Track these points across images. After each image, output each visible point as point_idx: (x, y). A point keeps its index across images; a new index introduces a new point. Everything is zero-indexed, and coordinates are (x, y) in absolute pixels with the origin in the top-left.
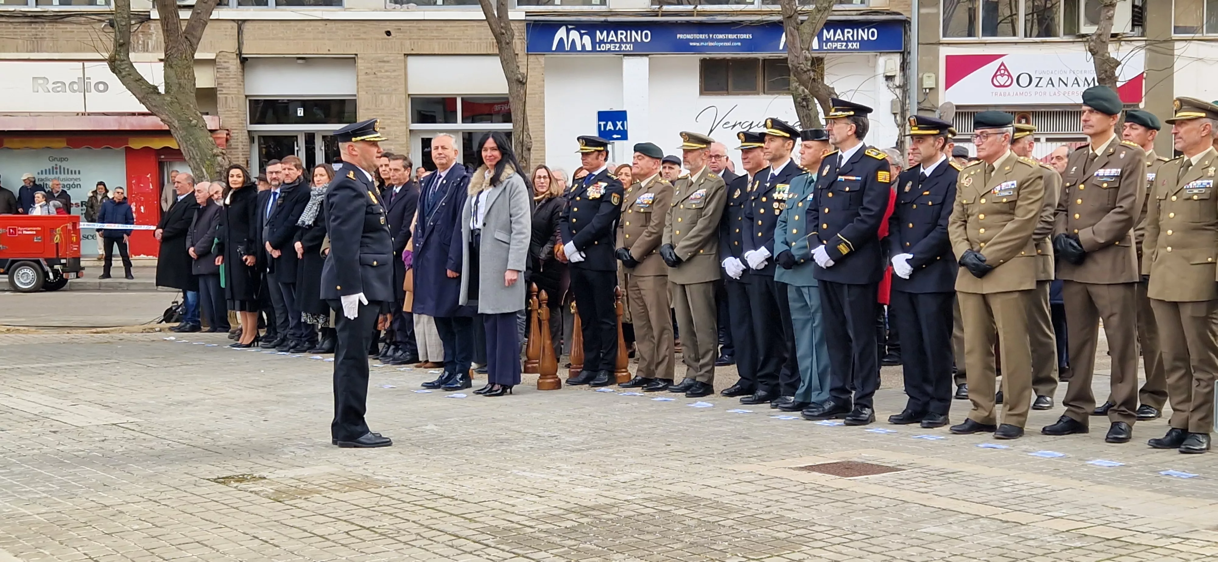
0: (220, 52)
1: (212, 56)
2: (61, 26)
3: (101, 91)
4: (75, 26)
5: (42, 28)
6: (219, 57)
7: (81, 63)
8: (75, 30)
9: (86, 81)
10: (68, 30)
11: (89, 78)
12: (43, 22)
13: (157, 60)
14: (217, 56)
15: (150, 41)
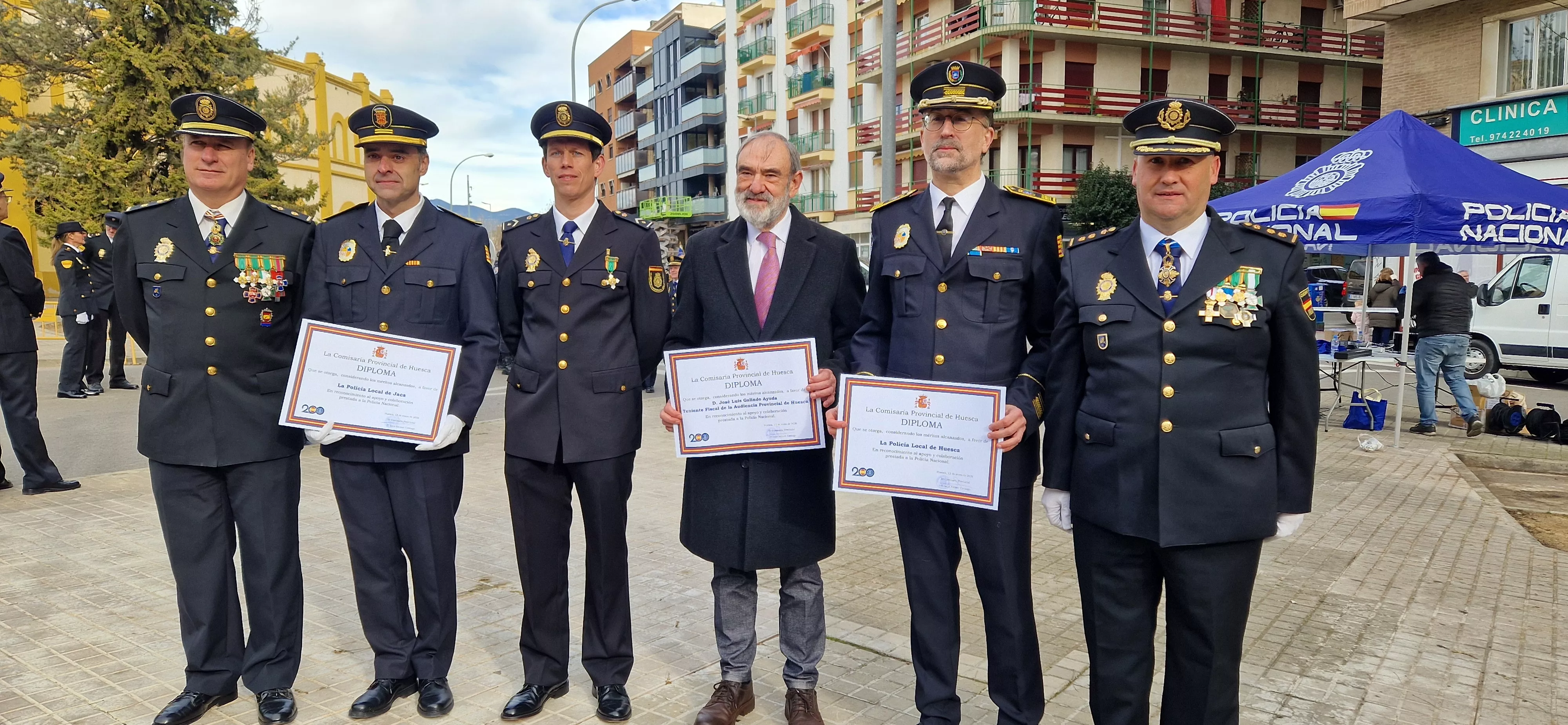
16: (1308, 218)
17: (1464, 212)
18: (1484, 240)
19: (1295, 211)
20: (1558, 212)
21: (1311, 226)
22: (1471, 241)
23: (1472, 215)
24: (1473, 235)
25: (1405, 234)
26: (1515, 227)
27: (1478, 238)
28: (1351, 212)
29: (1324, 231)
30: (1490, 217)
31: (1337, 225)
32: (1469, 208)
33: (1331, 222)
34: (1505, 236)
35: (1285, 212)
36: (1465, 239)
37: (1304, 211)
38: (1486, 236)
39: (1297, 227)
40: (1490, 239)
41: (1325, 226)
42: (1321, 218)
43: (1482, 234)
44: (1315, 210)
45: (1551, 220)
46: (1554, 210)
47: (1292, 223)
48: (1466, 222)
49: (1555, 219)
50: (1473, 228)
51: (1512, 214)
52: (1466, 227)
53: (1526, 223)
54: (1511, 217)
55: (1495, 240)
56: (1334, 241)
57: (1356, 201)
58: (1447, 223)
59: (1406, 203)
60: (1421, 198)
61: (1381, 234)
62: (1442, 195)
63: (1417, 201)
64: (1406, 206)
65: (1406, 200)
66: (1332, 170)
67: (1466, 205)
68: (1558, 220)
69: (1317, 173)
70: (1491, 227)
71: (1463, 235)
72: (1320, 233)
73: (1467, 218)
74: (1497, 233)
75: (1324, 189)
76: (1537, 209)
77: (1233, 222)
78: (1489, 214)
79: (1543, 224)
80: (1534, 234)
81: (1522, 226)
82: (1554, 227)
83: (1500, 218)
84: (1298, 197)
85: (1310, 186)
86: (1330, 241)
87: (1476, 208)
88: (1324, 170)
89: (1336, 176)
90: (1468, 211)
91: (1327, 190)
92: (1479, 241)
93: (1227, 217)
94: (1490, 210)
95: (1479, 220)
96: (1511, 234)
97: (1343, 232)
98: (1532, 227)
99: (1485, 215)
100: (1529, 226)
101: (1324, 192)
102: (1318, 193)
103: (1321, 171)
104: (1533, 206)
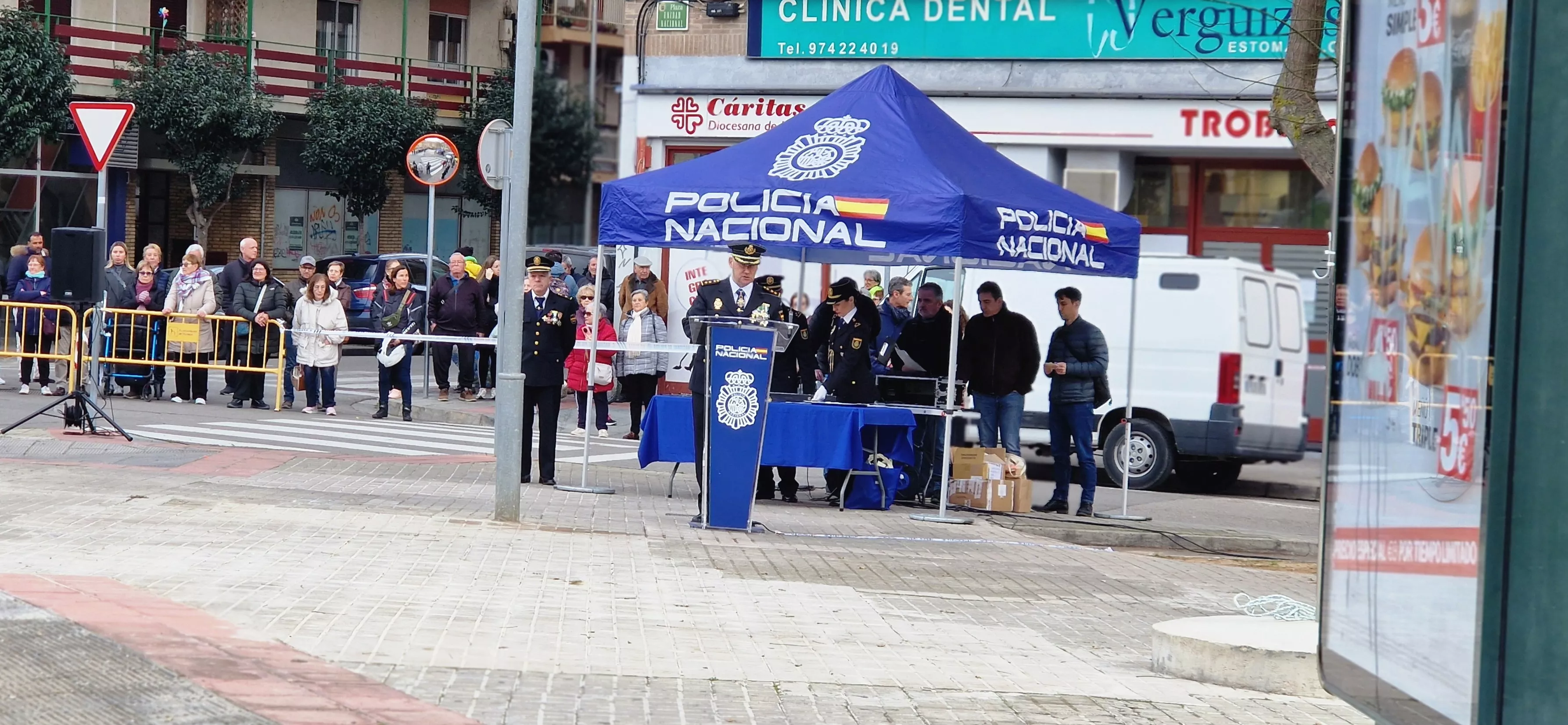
16: (817, 212)
17: (999, 220)
21: (822, 224)
22: (1007, 257)
23: (1007, 224)
24: (1007, 249)
25: (949, 244)
27: (1012, 252)
28: (878, 209)
29: (840, 232)
30: (1022, 227)
31: (859, 226)
33: (850, 221)
35: (782, 201)
36: (1002, 253)
37: (813, 205)
38: (1019, 250)
39: (800, 223)
40: (1021, 254)
41: (841, 225)
44: (827, 202)
45: (1068, 233)
46: (1070, 219)
47: (792, 217)
48: (1002, 233)
49: (1073, 229)
50: (1007, 241)
53: (1049, 235)
54: (1038, 228)
55: (1025, 256)
56: (853, 247)
57: (883, 197)
58: (986, 233)
59: (949, 205)
60: (966, 201)
61: (918, 242)
62: (979, 195)
63: (962, 203)
64: (949, 209)
65: (949, 200)
66: (822, 142)
67: (1001, 210)
68: (1073, 234)
69: (801, 144)
70: (1022, 239)
71: (1000, 248)
72: (833, 234)
73: (1002, 227)
74: (1027, 247)
75: (823, 170)
76: (1058, 218)
77: (702, 208)
78: (1020, 222)
79: (1062, 237)
80: (1054, 249)
81: (1046, 238)
82: (1070, 241)
83: (1028, 228)
84: (791, 179)
85: (799, 163)
86: (848, 246)
87: (1009, 215)
88: (810, 141)
89: (833, 154)
90: (1005, 219)
91: (829, 172)
92: (1012, 255)
93: (691, 199)
94: (1021, 218)
95: (1012, 231)
96: (1037, 248)
97: (865, 237)
98: (1053, 241)
99: (1016, 224)
100: (1051, 239)
101: (825, 176)
102: (818, 176)
103: (805, 142)
104: (1055, 214)
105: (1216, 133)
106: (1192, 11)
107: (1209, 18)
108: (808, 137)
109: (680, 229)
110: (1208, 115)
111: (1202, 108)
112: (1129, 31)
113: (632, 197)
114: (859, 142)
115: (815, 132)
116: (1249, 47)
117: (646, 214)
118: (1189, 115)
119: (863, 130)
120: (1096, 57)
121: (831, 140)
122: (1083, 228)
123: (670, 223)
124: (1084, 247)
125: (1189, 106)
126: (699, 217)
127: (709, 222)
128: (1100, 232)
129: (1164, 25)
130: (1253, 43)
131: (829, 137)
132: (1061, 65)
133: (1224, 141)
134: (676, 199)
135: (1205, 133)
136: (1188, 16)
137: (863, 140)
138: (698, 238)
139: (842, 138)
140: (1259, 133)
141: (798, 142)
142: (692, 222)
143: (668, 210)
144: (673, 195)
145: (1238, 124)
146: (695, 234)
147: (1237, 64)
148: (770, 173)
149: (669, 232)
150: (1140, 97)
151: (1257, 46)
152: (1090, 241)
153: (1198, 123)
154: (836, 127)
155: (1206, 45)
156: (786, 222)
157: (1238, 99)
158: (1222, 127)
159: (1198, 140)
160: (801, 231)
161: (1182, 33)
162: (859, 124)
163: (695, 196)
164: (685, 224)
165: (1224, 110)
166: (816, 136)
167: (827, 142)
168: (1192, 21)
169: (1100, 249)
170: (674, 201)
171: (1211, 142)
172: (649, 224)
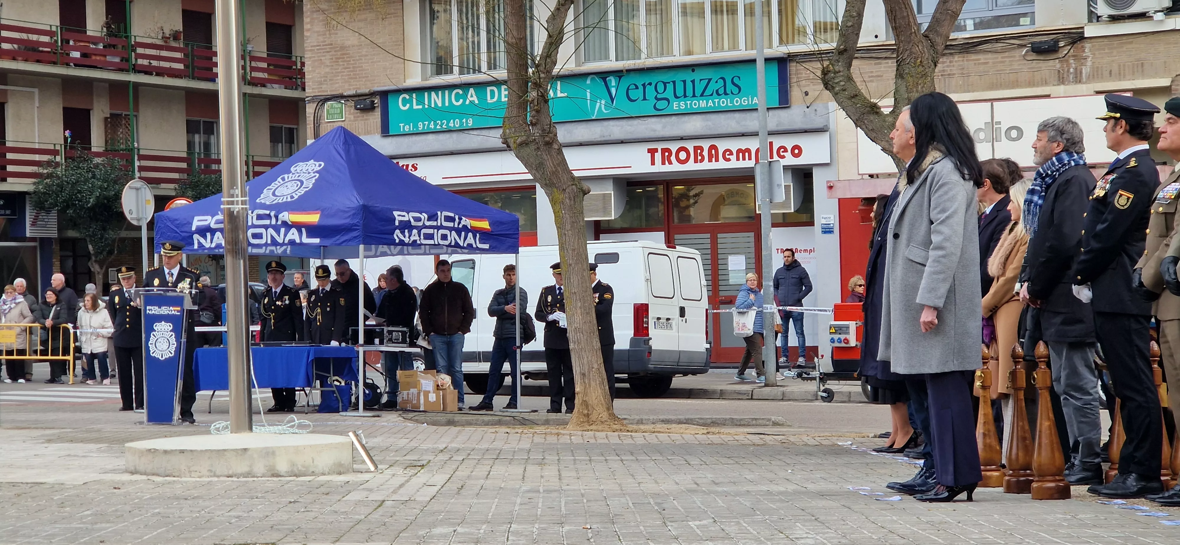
0: (1177, 76)
1: (1165, 82)
2: (973, 57)
3: (1014, 140)
4: (990, 56)
5: (950, 62)
6: (1176, 83)
7: (989, 104)
8: (991, 61)
9: (995, 126)
10: (982, 61)
11: (999, 123)
12: (951, 54)
13: (1093, 93)
14: (1172, 81)
15: (1084, 68)
16: (279, 223)
17: (394, 219)
18: (410, 242)
19: (269, 217)
20: (460, 219)
21: (283, 230)
22: (402, 243)
23: (400, 222)
24: (403, 238)
25: (355, 237)
26: (430, 231)
27: (406, 240)
28: (314, 218)
29: (293, 235)
30: (413, 223)
31: (303, 230)
32: (399, 216)
33: (298, 226)
34: (425, 238)
35: (260, 217)
36: (397, 241)
37: (277, 217)
38: (412, 238)
39: (271, 231)
40: (415, 241)
41: (294, 230)
42: (290, 223)
43: (409, 238)
44: (286, 216)
45: (456, 226)
46: (457, 217)
47: (266, 227)
48: (397, 228)
49: (459, 225)
50: (403, 233)
51: (428, 220)
52: (397, 232)
53: (438, 228)
54: (428, 223)
55: (418, 242)
56: (301, 244)
57: (317, 210)
58: (383, 228)
59: (354, 212)
60: (365, 209)
61: (337, 237)
62: (378, 204)
63: (361, 210)
64: (354, 214)
65: (353, 208)
66: (293, 179)
67: (396, 213)
68: (460, 226)
69: (281, 181)
70: (415, 231)
71: (396, 237)
72: (290, 236)
73: (397, 223)
74: (420, 236)
75: (289, 197)
76: (445, 216)
77: (213, 226)
78: (412, 220)
79: (451, 229)
80: (444, 237)
81: (436, 230)
82: (458, 231)
83: (420, 224)
84: (268, 203)
85: (276, 193)
86: (298, 244)
87: (404, 216)
88: (286, 178)
89: (297, 185)
90: (398, 219)
91: (292, 197)
92: (407, 242)
93: (206, 220)
94: (413, 217)
95: (406, 226)
96: (430, 237)
97: (309, 236)
98: (442, 232)
99: (409, 221)
100: (440, 231)
101: (289, 200)
102: (285, 200)
103: (283, 179)
104: (442, 215)
105: (670, 163)
106: (650, 84)
107: (661, 87)
108: (286, 176)
109: (202, 240)
110: (664, 151)
111: (660, 146)
112: (612, 100)
113: (173, 221)
114: (315, 176)
115: (291, 172)
116: (686, 104)
117: (181, 232)
118: (652, 152)
119: (319, 168)
120: (594, 118)
121: (299, 176)
122: (466, 222)
123: (196, 237)
124: (470, 235)
125: (652, 146)
126: (213, 232)
127: (218, 234)
128: (485, 225)
129: (633, 94)
130: (689, 102)
131: (298, 175)
132: (573, 124)
133: (676, 167)
134: (198, 221)
135: (663, 163)
136: (648, 87)
137: (318, 175)
138: (213, 245)
139: (305, 175)
140: (696, 161)
141: (279, 179)
142: (208, 235)
143: (194, 228)
144: (196, 218)
145: (683, 155)
146: (211, 242)
147: (680, 116)
148: (258, 201)
149: (196, 242)
150: (622, 142)
151: (691, 104)
152: (475, 231)
153: (658, 156)
154: (304, 168)
155: (661, 105)
156: (262, 231)
157: (682, 139)
158: (673, 158)
159: (659, 168)
160: (272, 236)
161: (645, 99)
162: (317, 165)
163: (209, 218)
164: (205, 237)
165: (674, 147)
166: (290, 175)
167: (296, 178)
168: (650, 90)
169: (485, 236)
170: (198, 222)
171: (667, 168)
172: (183, 239)
